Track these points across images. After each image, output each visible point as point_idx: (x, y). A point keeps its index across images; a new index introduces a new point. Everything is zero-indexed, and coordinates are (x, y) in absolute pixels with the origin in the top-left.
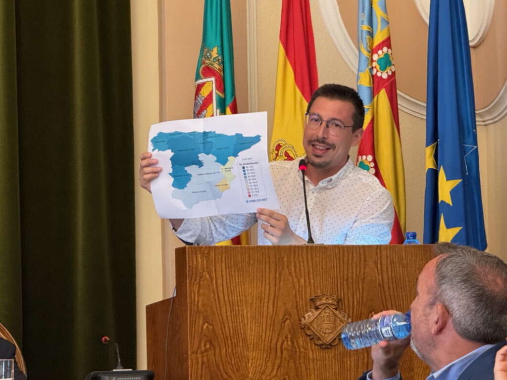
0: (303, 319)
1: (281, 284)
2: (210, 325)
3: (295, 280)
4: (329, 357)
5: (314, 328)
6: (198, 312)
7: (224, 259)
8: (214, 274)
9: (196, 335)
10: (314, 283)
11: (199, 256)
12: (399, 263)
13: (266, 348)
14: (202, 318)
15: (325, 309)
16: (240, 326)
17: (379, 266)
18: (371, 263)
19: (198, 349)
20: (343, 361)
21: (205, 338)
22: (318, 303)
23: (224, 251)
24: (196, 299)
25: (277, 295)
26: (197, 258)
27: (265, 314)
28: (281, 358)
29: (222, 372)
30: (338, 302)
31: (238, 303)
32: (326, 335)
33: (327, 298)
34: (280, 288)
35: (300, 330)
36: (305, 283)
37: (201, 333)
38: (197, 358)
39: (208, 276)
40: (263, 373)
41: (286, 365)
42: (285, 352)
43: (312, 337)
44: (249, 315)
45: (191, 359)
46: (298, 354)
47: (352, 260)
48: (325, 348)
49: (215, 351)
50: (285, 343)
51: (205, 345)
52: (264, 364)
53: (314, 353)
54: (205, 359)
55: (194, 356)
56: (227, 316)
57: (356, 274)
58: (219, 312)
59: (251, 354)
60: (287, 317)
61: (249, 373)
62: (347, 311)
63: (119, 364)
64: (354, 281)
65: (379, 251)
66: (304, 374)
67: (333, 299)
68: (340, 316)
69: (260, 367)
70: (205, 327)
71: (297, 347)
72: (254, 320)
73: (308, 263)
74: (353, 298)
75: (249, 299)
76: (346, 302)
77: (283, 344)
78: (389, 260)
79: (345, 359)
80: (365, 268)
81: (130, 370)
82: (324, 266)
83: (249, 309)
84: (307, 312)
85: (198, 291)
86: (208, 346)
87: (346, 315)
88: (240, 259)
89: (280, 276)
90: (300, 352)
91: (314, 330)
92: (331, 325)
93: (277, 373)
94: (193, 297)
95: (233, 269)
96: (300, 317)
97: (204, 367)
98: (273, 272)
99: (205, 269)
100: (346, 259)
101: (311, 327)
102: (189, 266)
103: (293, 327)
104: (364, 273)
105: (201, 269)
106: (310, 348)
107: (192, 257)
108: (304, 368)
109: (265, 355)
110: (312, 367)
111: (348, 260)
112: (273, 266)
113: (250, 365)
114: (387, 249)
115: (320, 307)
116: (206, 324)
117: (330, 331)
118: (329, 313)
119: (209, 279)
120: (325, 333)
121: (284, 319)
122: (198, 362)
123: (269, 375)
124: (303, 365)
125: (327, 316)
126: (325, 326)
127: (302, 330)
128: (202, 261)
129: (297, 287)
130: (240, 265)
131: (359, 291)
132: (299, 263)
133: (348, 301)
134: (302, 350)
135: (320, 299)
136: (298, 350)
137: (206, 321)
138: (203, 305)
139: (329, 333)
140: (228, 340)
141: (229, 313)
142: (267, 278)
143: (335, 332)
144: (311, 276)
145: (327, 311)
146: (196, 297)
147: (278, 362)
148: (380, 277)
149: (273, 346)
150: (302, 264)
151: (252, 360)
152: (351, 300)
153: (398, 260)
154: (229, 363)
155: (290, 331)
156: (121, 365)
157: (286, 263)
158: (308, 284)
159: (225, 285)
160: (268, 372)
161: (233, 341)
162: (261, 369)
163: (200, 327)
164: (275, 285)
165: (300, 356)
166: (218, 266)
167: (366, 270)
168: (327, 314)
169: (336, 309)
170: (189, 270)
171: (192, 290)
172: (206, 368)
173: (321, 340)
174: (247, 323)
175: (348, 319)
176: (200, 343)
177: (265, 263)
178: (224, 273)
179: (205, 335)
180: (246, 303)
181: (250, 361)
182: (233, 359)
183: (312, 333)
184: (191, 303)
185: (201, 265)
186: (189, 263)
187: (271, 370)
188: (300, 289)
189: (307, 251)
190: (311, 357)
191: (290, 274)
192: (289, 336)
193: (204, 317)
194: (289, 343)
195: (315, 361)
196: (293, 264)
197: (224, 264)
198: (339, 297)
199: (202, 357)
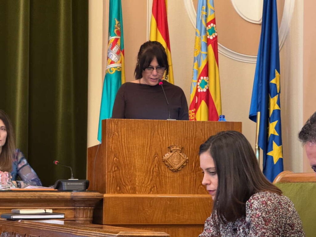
0: (164, 157)
1: (154, 139)
2: (117, 158)
3: (161, 137)
4: (176, 176)
5: (169, 161)
6: (111, 152)
7: (125, 126)
8: (120, 133)
9: (110, 164)
10: (170, 139)
11: (113, 124)
12: (213, 130)
13: (145, 171)
14: (113, 155)
15: (175, 152)
16: (132, 159)
17: (203, 131)
18: (199, 130)
19: (111, 170)
20: (184, 179)
21: (115, 165)
22: (172, 149)
23: (125, 122)
24: (111, 146)
25: (151, 144)
26: (112, 124)
27: (145, 154)
28: (153, 176)
29: (123, 181)
30: (182, 149)
31: (131, 148)
32: (176, 165)
33: (176, 147)
34: (153, 141)
35: (162, 162)
36: (166, 138)
37: (113, 162)
38: (110, 175)
39: (117, 134)
40: (143, 183)
41: (155, 179)
42: (155, 173)
43: (168, 166)
44: (137, 154)
45: (108, 175)
46: (161, 174)
47: (190, 128)
48: (175, 172)
49: (119, 171)
50: (155, 168)
51: (115, 168)
52: (144, 178)
53: (169, 174)
54: (114, 175)
55: (109, 174)
56: (126, 154)
57: (192, 135)
58: (122, 152)
59: (138, 174)
60: (156, 155)
61: (136, 183)
62: (186, 153)
63: (72, 176)
64: (190, 138)
65: (203, 124)
66: (164, 184)
67: (179, 147)
68: (182, 156)
69: (142, 180)
70: (115, 159)
71: (160, 170)
72: (140, 157)
73: (167, 129)
74: (190, 147)
75: (137, 146)
76: (186, 149)
77: (153, 169)
78: (208, 129)
79: (185, 177)
80: (196, 132)
81: (77, 179)
82: (175, 131)
83: (137, 151)
84: (166, 153)
85: (112, 141)
86: (116, 169)
87: (186, 155)
88: (133, 126)
89: (153, 135)
90: (162, 173)
91: (169, 162)
92: (178, 160)
93: (150, 183)
94: (109, 144)
95: (130, 131)
96: (163, 155)
97: (114, 179)
98: (150, 133)
99: (116, 130)
100: (187, 128)
101: (168, 161)
102: (108, 129)
103: (159, 160)
104: (196, 135)
105: (114, 130)
106: (167, 172)
107: (109, 125)
108: (164, 181)
109: (144, 174)
110: (168, 181)
111: (188, 128)
112: (150, 130)
113: (137, 179)
114: (207, 123)
115: (173, 151)
116: (115, 158)
117: (177, 163)
118: (177, 154)
119: (118, 136)
120: (175, 164)
121: (155, 157)
122: (111, 177)
123: (146, 184)
124: (163, 180)
125: (176, 156)
126: (175, 160)
127: (163, 162)
128: (114, 126)
129: (162, 141)
130: (133, 129)
131: (193, 144)
132: (163, 128)
133: (187, 148)
134: (163, 172)
135: (173, 147)
136: (161, 172)
137: (115, 156)
138: (114, 148)
139: (177, 164)
140: (126, 166)
141: (127, 153)
142: (147, 136)
143: (180, 164)
144: (169, 136)
145: (176, 153)
146: (111, 144)
147: (151, 178)
148: (204, 137)
149: (149, 170)
150: (164, 130)
151: (138, 176)
152: (188, 148)
153: (213, 129)
154: (126, 178)
155: (157, 163)
156: (73, 177)
157: (156, 129)
158: (167, 140)
159: (125, 139)
160: (146, 182)
161: (129, 166)
162: (142, 181)
163: (112, 159)
164: (151, 140)
165: (162, 175)
166: (123, 129)
167: (197, 133)
168: (176, 155)
169: (181, 152)
170: (108, 131)
171: (109, 141)
172: (115, 179)
173: (173, 168)
174: (136, 158)
175: (186, 158)
176: (112, 167)
177: (146, 128)
178: (125, 133)
179: (115, 163)
180: (136, 148)
181: (137, 177)
182: (128, 175)
183: (168, 164)
184: (108, 147)
185: (114, 129)
186: (108, 127)
187: (147, 181)
188: (163, 142)
189: (167, 123)
190: (168, 176)
191: (158, 134)
192: (157, 165)
193: (114, 154)
194: (157, 168)
195: (169, 178)
196: (160, 129)
197: (125, 129)
198: (183, 146)
199: (113, 174)
